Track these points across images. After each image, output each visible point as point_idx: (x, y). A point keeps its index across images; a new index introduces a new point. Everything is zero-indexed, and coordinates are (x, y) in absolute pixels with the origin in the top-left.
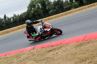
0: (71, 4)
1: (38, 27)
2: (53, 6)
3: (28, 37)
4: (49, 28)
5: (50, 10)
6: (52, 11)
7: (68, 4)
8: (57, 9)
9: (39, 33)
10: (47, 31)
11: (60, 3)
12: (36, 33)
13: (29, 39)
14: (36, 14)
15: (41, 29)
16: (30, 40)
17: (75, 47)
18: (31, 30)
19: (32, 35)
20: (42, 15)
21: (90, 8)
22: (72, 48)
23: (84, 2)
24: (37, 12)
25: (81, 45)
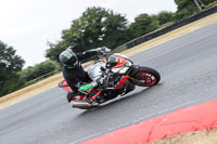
9: (98, 81)
10: (118, 74)
13: (73, 103)
15: (102, 69)
18: (75, 76)
19: (81, 88)
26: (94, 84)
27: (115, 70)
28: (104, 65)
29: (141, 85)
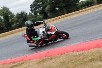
1: (40, 30)
2: (16, 20)
3: (28, 42)
4: (54, 30)
5: (13, 24)
6: (15, 24)
7: (32, 17)
8: (21, 22)
9: (41, 37)
10: (51, 35)
11: (24, 16)
12: (38, 36)
13: (29, 44)
16: (30, 46)
17: (38, 64)
19: (33, 39)
22: (34, 65)
23: (49, 15)
25: (43, 61)
26: (39, 38)
27: (49, 33)
28: (44, 30)
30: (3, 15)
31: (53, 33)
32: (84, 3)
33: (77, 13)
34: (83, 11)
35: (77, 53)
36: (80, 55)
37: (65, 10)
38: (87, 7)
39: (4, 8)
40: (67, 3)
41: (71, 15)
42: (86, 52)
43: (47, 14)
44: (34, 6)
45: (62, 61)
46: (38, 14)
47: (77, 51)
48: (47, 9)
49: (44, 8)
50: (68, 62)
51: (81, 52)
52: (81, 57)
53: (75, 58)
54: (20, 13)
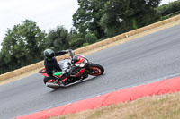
0: (83, 36)
2: (49, 42)
4: (83, 62)
7: (77, 36)
9: (66, 71)
10: (79, 67)
11: (62, 34)
14: (17, 56)
15: (69, 64)
20: (29, 57)
21: (117, 43)
24: (19, 52)
25: (98, 114)
26: (63, 73)
27: (77, 65)
28: (70, 61)
29: (92, 75)
30: (26, 35)
31: (82, 65)
32: (167, 7)
33: (155, 27)
34: (166, 23)
35: (159, 98)
36: (162, 101)
37: (134, 21)
38: (174, 15)
39: (28, 22)
40: (138, 10)
41: (146, 30)
42: (173, 95)
43: (103, 30)
44: (79, 17)
45: (132, 112)
46: (87, 30)
47: (158, 93)
48: (102, 20)
49: (98, 19)
50: (143, 114)
51: (164, 96)
52: (166, 104)
53: (153, 107)
54: (55, 31)
